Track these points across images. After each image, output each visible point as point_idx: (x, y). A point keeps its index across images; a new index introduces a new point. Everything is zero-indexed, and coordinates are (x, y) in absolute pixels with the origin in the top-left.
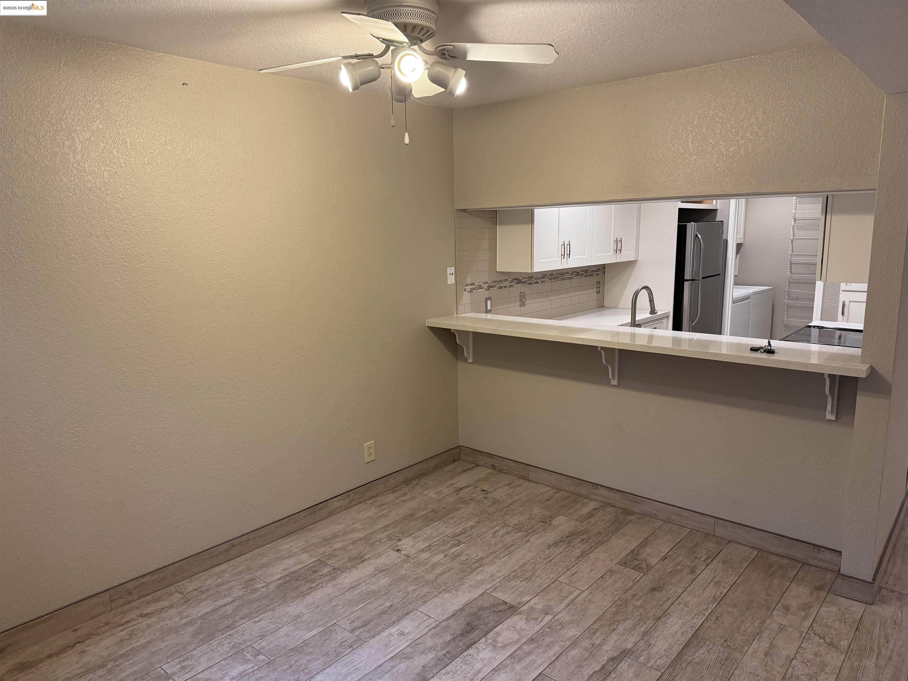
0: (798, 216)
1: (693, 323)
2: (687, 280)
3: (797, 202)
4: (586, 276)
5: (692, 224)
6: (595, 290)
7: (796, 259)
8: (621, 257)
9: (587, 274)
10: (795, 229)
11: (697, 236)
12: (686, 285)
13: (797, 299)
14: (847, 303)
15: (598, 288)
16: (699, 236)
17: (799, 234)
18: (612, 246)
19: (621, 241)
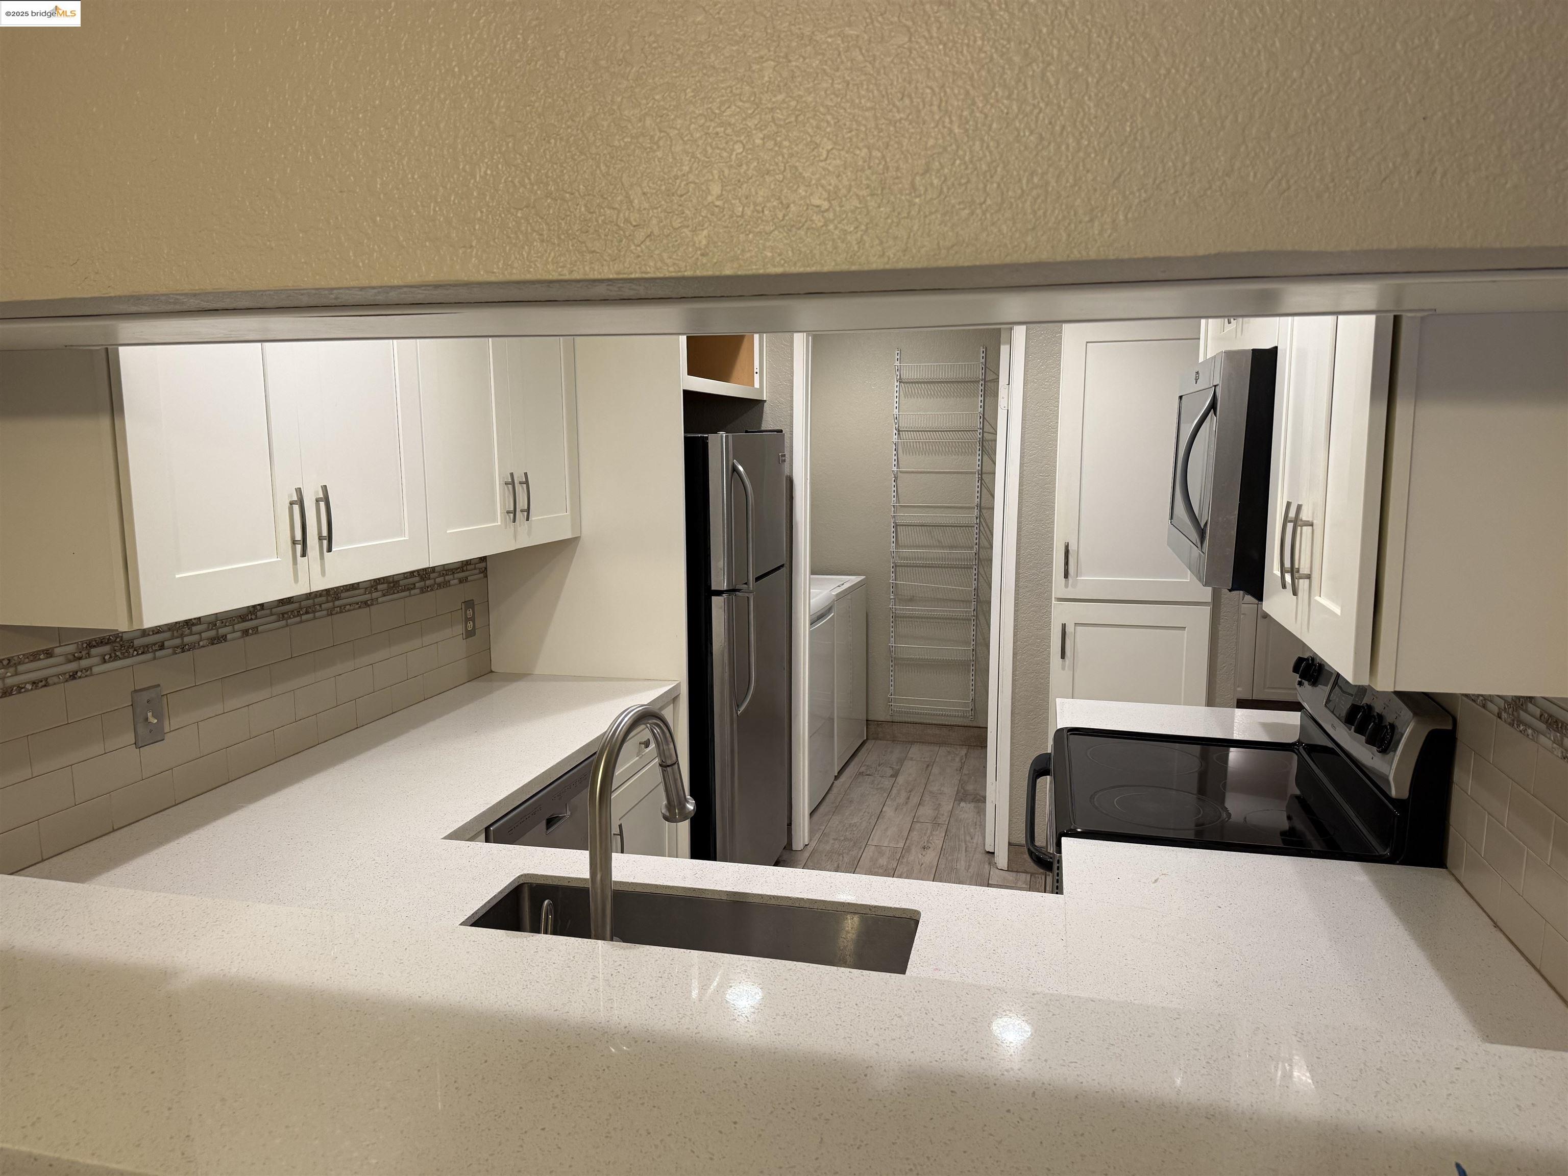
0: (903, 424)
1: (738, 706)
2: (719, 593)
3: (901, 393)
4: (423, 590)
5: (722, 437)
6: (459, 629)
7: (906, 516)
8: (529, 533)
9: (428, 582)
10: (900, 451)
11: (735, 469)
12: (717, 603)
13: (911, 600)
14: (1070, 629)
15: (467, 620)
16: (741, 468)
17: (910, 462)
18: (500, 499)
19: (527, 482)
